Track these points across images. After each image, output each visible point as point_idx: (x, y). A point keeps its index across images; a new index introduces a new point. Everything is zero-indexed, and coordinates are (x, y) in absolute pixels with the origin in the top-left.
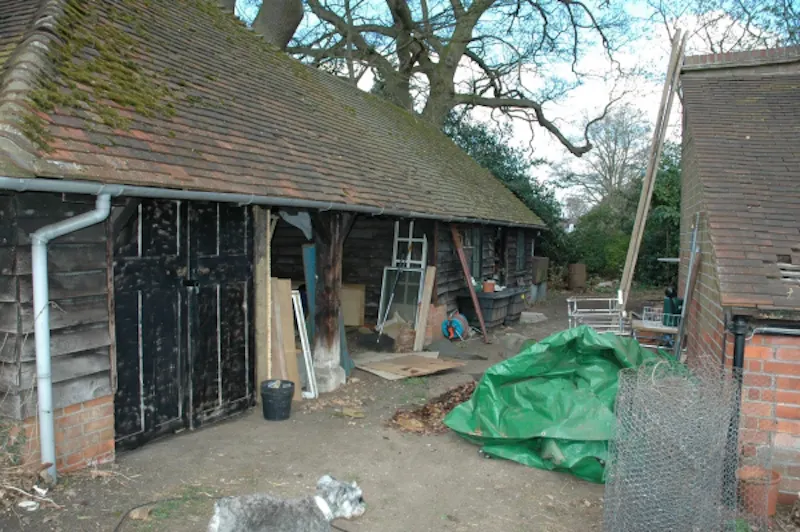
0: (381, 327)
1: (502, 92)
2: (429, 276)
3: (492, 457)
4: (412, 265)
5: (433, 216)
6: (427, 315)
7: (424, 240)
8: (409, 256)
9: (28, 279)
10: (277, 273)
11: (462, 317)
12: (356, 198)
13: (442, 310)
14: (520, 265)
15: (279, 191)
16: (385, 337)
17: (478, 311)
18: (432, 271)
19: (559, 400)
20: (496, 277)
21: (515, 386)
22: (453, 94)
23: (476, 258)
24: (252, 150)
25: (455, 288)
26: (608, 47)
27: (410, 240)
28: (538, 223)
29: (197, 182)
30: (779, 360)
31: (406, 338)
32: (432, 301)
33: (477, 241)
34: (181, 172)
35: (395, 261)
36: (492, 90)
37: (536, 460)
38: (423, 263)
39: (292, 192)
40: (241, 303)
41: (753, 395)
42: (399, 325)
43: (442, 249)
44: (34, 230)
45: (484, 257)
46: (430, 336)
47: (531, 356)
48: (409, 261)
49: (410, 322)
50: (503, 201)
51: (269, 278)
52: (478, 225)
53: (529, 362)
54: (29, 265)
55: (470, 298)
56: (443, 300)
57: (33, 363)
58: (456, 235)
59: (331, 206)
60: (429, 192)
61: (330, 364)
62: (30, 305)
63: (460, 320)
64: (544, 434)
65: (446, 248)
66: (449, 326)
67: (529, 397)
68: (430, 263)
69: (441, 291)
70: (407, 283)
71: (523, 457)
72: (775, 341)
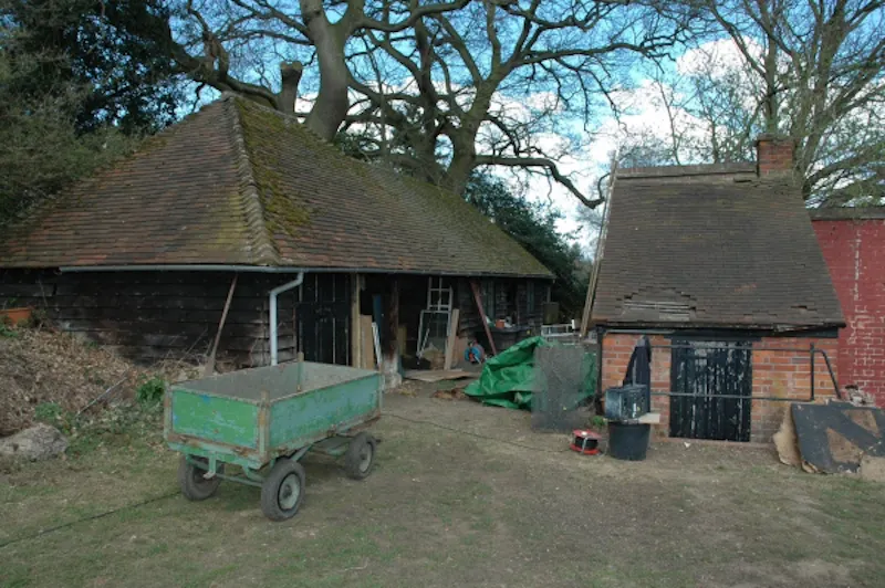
0: (420, 354)
1: (522, 149)
2: (454, 317)
3: (490, 405)
4: (442, 309)
5: (458, 273)
6: (454, 345)
7: (451, 291)
8: (440, 301)
9: (268, 313)
10: (364, 311)
11: (479, 346)
12: (407, 264)
13: (465, 341)
14: (530, 308)
15: (369, 265)
16: (424, 360)
17: (491, 341)
18: (457, 312)
19: (523, 374)
20: (509, 318)
21: (502, 370)
22: (474, 156)
23: (491, 303)
24: (351, 240)
25: (474, 325)
26: (615, 110)
27: (440, 290)
28: (546, 272)
29: (333, 263)
30: (619, 345)
31: (439, 360)
32: (457, 334)
33: (491, 290)
34: (325, 258)
35: (429, 306)
36: (511, 147)
37: (511, 404)
38: (450, 306)
39: (374, 265)
40: (344, 329)
41: (609, 362)
42: (434, 352)
43: (463, 297)
44: (271, 289)
45: (498, 302)
46: (456, 360)
47: (509, 353)
48: (439, 306)
49: (441, 351)
50: (514, 257)
51: (359, 315)
52: (491, 278)
53: (509, 357)
54: (268, 306)
55: (485, 332)
56: (465, 334)
57: (269, 352)
58: (474, 286)
59: (395, 271)
60: (453, 256)
61: (391, 371)
62: (268, 325)
63: (478, 349)
64: (514, 389)
65: (467, 296)
66: (470, 353)
67: (509, 374)
68: (454, 307)
69: (463, 327)
70: (438, 322)
71: (504, 403)
72: (619, 337)
